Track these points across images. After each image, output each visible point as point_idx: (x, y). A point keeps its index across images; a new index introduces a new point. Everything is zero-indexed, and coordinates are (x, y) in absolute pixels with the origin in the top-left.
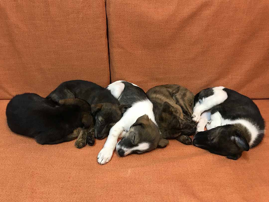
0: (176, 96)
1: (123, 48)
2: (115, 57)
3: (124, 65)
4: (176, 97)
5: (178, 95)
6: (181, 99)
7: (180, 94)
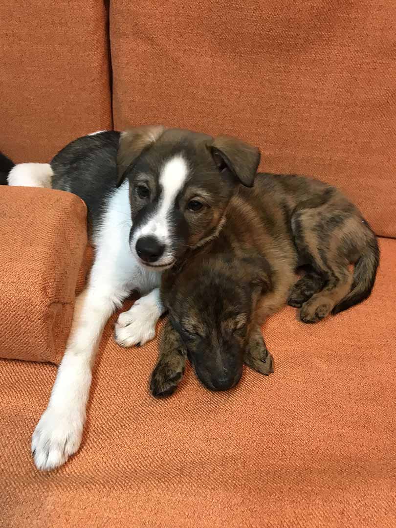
0: (301, 214)
1: (150, 40)
2: (126, 70)
3: (154, 101)
4: (299, 219)
5: (309, 214)
6: (314, 230)
7: (319, 214)
